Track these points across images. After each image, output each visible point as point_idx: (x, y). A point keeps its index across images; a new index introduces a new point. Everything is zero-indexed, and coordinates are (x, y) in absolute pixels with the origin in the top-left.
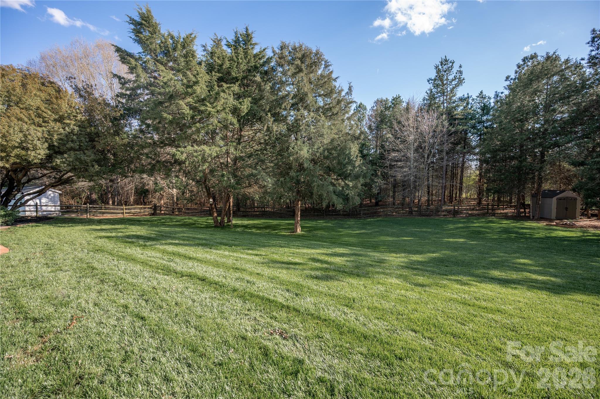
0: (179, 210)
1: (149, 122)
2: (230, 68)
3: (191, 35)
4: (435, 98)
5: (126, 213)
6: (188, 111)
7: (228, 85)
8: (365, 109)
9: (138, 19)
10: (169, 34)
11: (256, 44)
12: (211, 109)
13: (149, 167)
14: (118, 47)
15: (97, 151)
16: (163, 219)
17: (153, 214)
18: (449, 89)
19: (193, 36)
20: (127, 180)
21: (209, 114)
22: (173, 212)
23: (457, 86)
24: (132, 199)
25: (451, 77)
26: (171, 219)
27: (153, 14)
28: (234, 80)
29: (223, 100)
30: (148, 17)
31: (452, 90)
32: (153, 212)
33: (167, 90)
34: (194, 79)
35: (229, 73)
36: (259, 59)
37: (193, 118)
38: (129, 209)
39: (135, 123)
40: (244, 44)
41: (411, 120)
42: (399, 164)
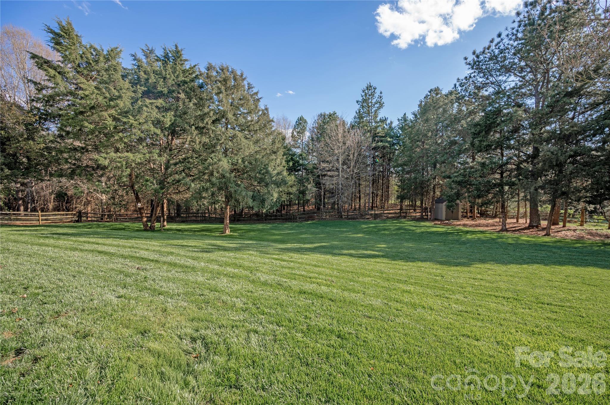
0: (110, 216)
1: (69, 129)
2: (156, 82)
3: (117, 48)
4: (362, 118)
5: (42, 220)
6: (111, 122)
7: (150, 101)
8: (306, 122)
9: (57, 31)
10: (91, 47)
11: (186, 60)
12: (133, 121)
13: (69, 171)
14: (33, 54)
15: (8, 154)
16: (89, 225)
17: (77, 221)
18: (373, 111)
19: (118, 50)
20: (44, 184)
21: (131, 125)
22: (102, 219)
23: (379, 108)
24: (51, 206)
25: (374, 101)
26: (99, 225)
27: (74, 26)
28: (160, 95)
29: (146, 113)
30: (68, 30)
31: (376, 111)
32: (77, 219)
33: (88, 102)
34: (117, 94)
35: (155, 87)
36: (189, 74)
37: (115, 128)
38: (46, 215)
39: (53, 128)
40: (173, 60)
41: (340, 135)
42: (329, 173)
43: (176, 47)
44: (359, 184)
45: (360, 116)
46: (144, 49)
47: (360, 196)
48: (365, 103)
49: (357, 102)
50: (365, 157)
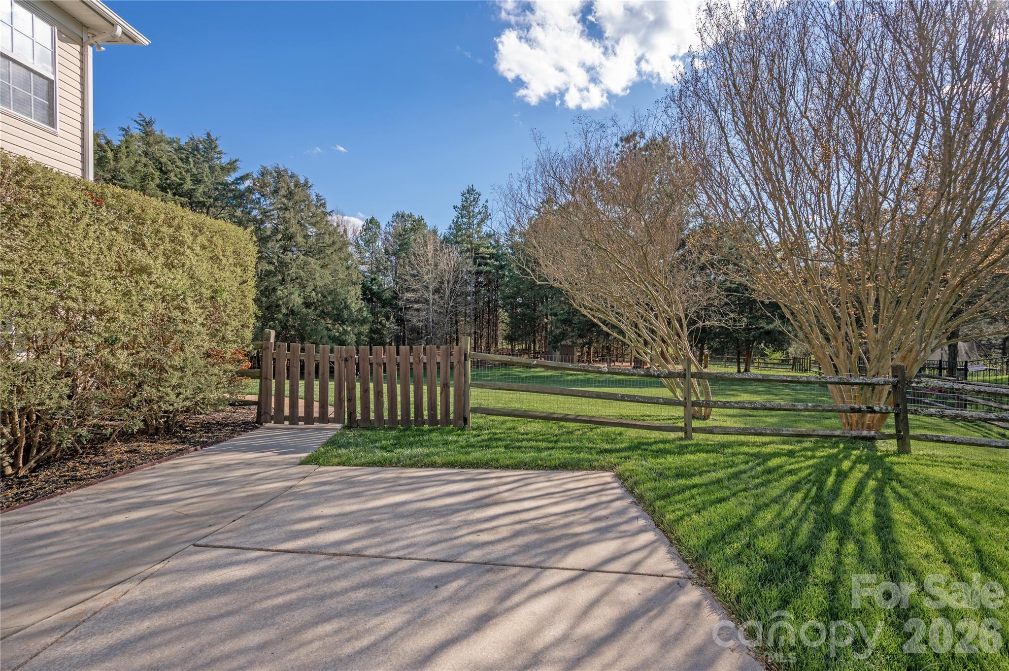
4: (460, 230)
18: (475, 222)
23: (483, 220)
31: (479, 223)
41: (430, 255)
42: (416, 306)
43: (209, 135)
44: (457, 322)
45: (457, 226)
46: (138, 119)
47: (457, 337)
48: (465, 209)
49: (455, 207)
50: (466, 283)
